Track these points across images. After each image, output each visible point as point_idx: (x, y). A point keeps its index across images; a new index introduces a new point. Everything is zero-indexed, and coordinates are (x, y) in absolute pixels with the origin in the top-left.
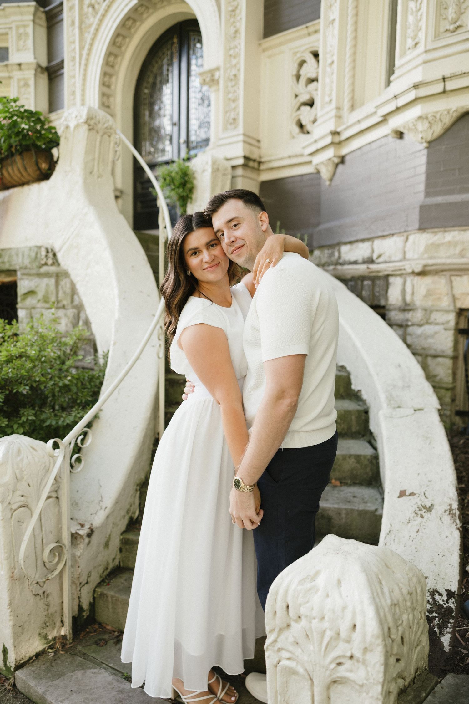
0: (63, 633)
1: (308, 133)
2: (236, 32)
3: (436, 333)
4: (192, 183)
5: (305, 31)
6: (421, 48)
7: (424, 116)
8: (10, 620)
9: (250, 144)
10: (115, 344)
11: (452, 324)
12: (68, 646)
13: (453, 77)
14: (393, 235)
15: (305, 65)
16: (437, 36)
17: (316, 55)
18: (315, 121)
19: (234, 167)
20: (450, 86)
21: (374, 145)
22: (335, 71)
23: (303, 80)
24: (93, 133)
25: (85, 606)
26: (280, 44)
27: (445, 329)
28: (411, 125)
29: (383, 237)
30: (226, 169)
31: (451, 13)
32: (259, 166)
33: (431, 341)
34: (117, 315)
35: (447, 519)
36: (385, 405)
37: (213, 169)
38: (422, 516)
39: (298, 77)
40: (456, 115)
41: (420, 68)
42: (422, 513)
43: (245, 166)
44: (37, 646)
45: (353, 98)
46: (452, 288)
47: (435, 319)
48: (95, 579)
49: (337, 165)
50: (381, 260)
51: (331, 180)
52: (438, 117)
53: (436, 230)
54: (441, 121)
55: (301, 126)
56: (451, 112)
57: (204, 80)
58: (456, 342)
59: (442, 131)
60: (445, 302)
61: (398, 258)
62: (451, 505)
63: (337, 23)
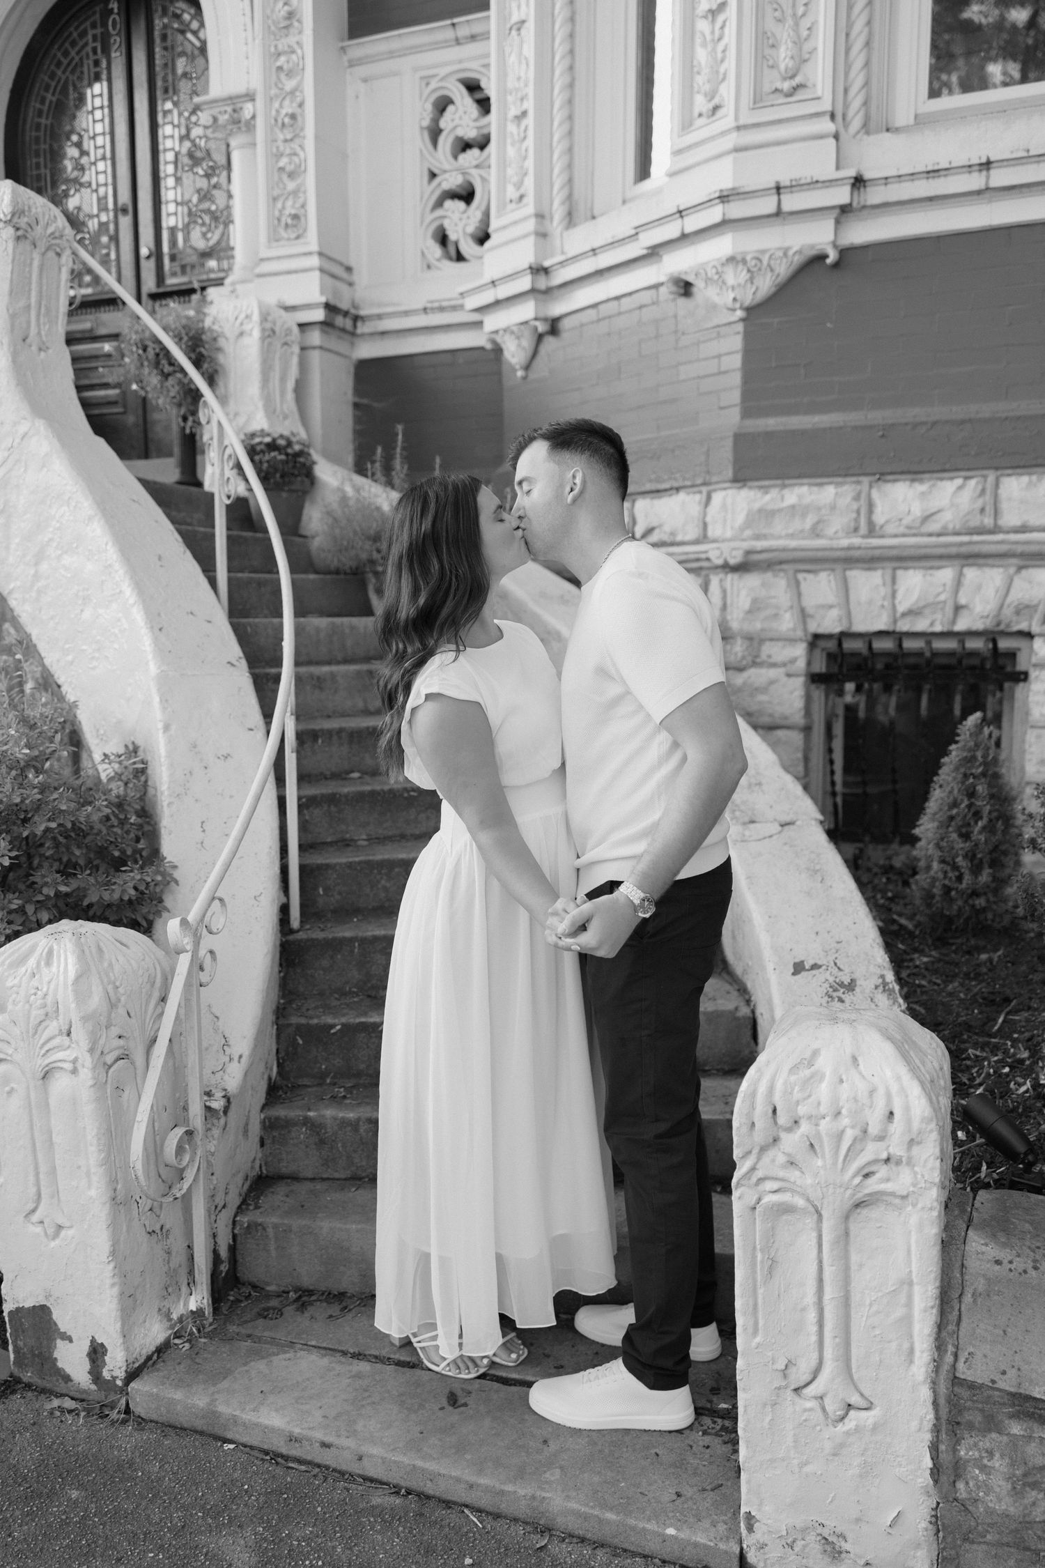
0: (193, 1306)
1: (460, 258)
2: (290, 15)
3: (772, 682)
5: (450, 34)
6: (726, 120)
7: (739, 257)
8: (113, 1285)
9: (333, 276)
11: (801, 664)
12: (208, 1329)
13: (795, 186)
14: (678, 489)
15: (450, 108)
16: (758, 101)
18: (483, 238)
19: (302, 326)
20: (791, 202)
21: (626, 303)
22: (531, 133)
23: (445, 142)
24: (25, 247)
25: (224, 1253)
27: (789, 675)
28: (711, 273)
29: (657, 493)
30: (288, 332)
31: (784, 56)
32: (355, 326)
33: (762, 698)
34: (153, 666)
35: (882, 998)
37: (263, 330)
38: (841, 1000)
39: (435, 134)
40: (798, 260)
41: (730, 158)
42: (840, 994)
43: (326, 325)
44: (157, 1333)
45: (570, 196)
46: (799, 595)
47: (769, 656)
48: (234, 1201)
49: (540, 338)
51: (527, 367)
52: (765, 262)
53: (766, 483)
54: (772, 270)
55: (444, 240)
56: (791, 253)
57: (215, 119)
58: (808, 699)
59: (773, 290)
60: (787, 623)
61: (688, 538)
62: (882, 977)
63: (530, 30)
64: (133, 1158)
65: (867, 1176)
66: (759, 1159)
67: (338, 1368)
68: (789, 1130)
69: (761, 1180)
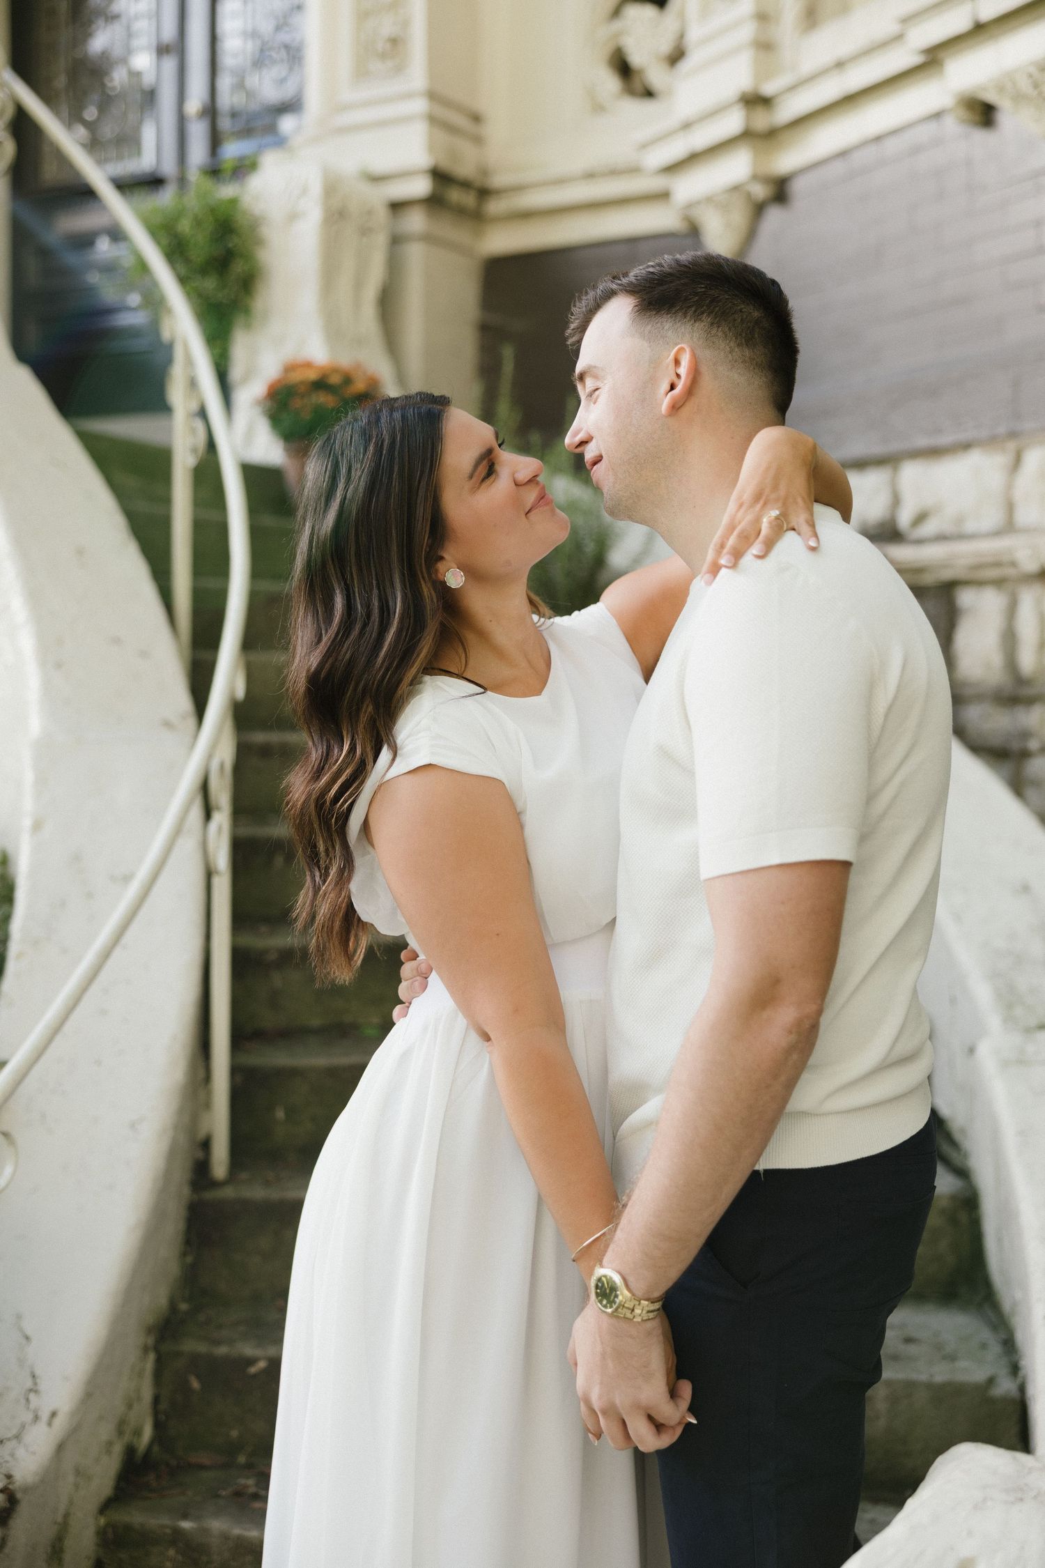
1: (649, 94)
4: (248, 257)
9: (451, 129)
10: (37, 826)
14: (966, 446)
18: (676, 56)
19: (397, 207)
21: (892, 146)
28: (1025, 85)
29: (934, 453)
30: (370, 215)
32: (481, 203)
34: (35, 724)
36: (994, 1022)
37: (326, 209)
43: (434, 202)
49: (758, 209)
50: (928, 529)
55: (623, 68)
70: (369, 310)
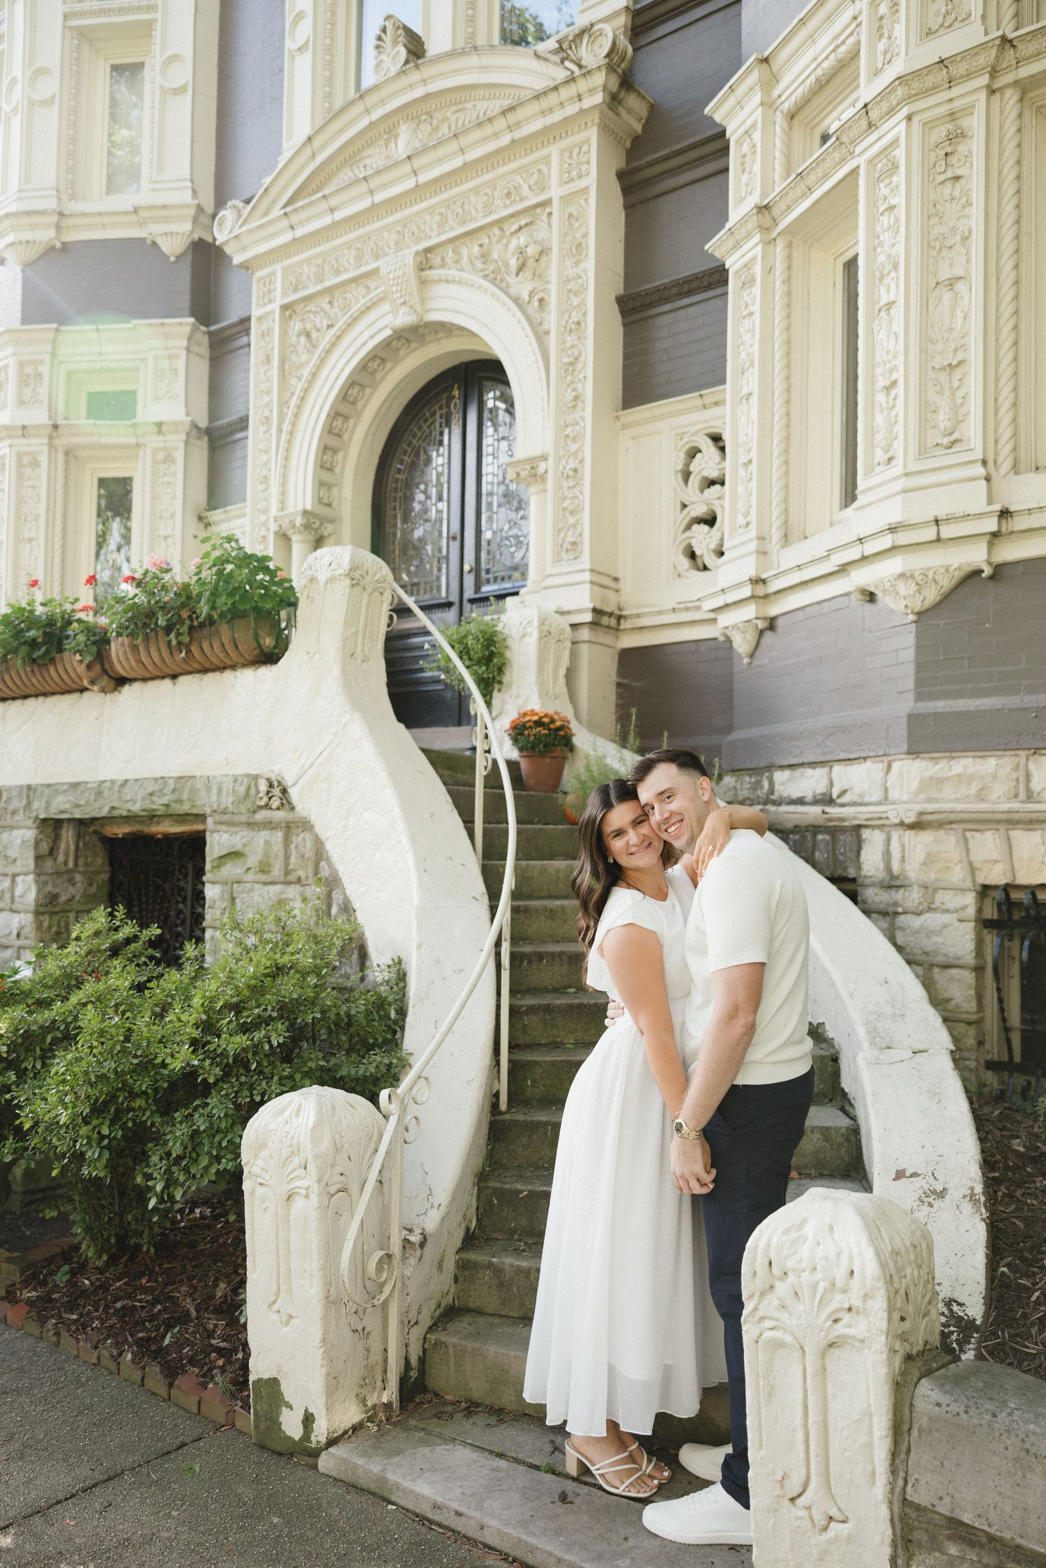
0: (385, 1400)
1: (705, 568)
2: (576, 398)
3: (945, 926)
4: (501, 655)
5: (699, 402)
6: (898, 468)
7: (908, 574)
8: (322, 1366)
9: (602, 586)
10: (419, 946)
11: (971, 911)
12: (395, 1419)
13: (950, 519)
14: (865, 759)
15: (699, 456)
16: (922, 453)
17: (716, 439)
18: (720, 553)
19: (574, 626)
20: (947, 531)
21: (827, 607)
22: (754, 476)
23: (694, 481)
24: (358, 589)
25: (414, 1361)
26: (654, 419)
27: (961, 921)
28: (887, 585)
29: (849, 761)
30: (562, 632)
31: (943, 418)
32: (619, 623)
33: (936, 939)
34: (416, 899)
35: (967, 1207)
36: (866, 1045)
37: (541, 632)
38: (931, 1205)
39: (686, 475)
40: (958, 575)
41: (899, 498)
42: (930, 1200)
43: (594, 624)
44: (352, 1414)
45: (786, 522)
46: (968, 851)
47: (943, 903)
48: (426, 1321)
49: (761, 632)
50: (844, 800)
51: (752, 656)
52: (931, 576)
53: (936, 755)
54: (936, 583)
55: (692, 556)
56: (951, 569)
57: (518, 475)
58: (980, 943)
59: (939, 598)
60: (958, 875)
61: (874, 799)
62: (972, 1189)
63: (755, 399)
64: (342, 1267)
65: (836, 1321)
66: (760, 1301)
67: (483, 1461)
68: (781, 1279)
69: (762, 1319)
70: (562, 681)
